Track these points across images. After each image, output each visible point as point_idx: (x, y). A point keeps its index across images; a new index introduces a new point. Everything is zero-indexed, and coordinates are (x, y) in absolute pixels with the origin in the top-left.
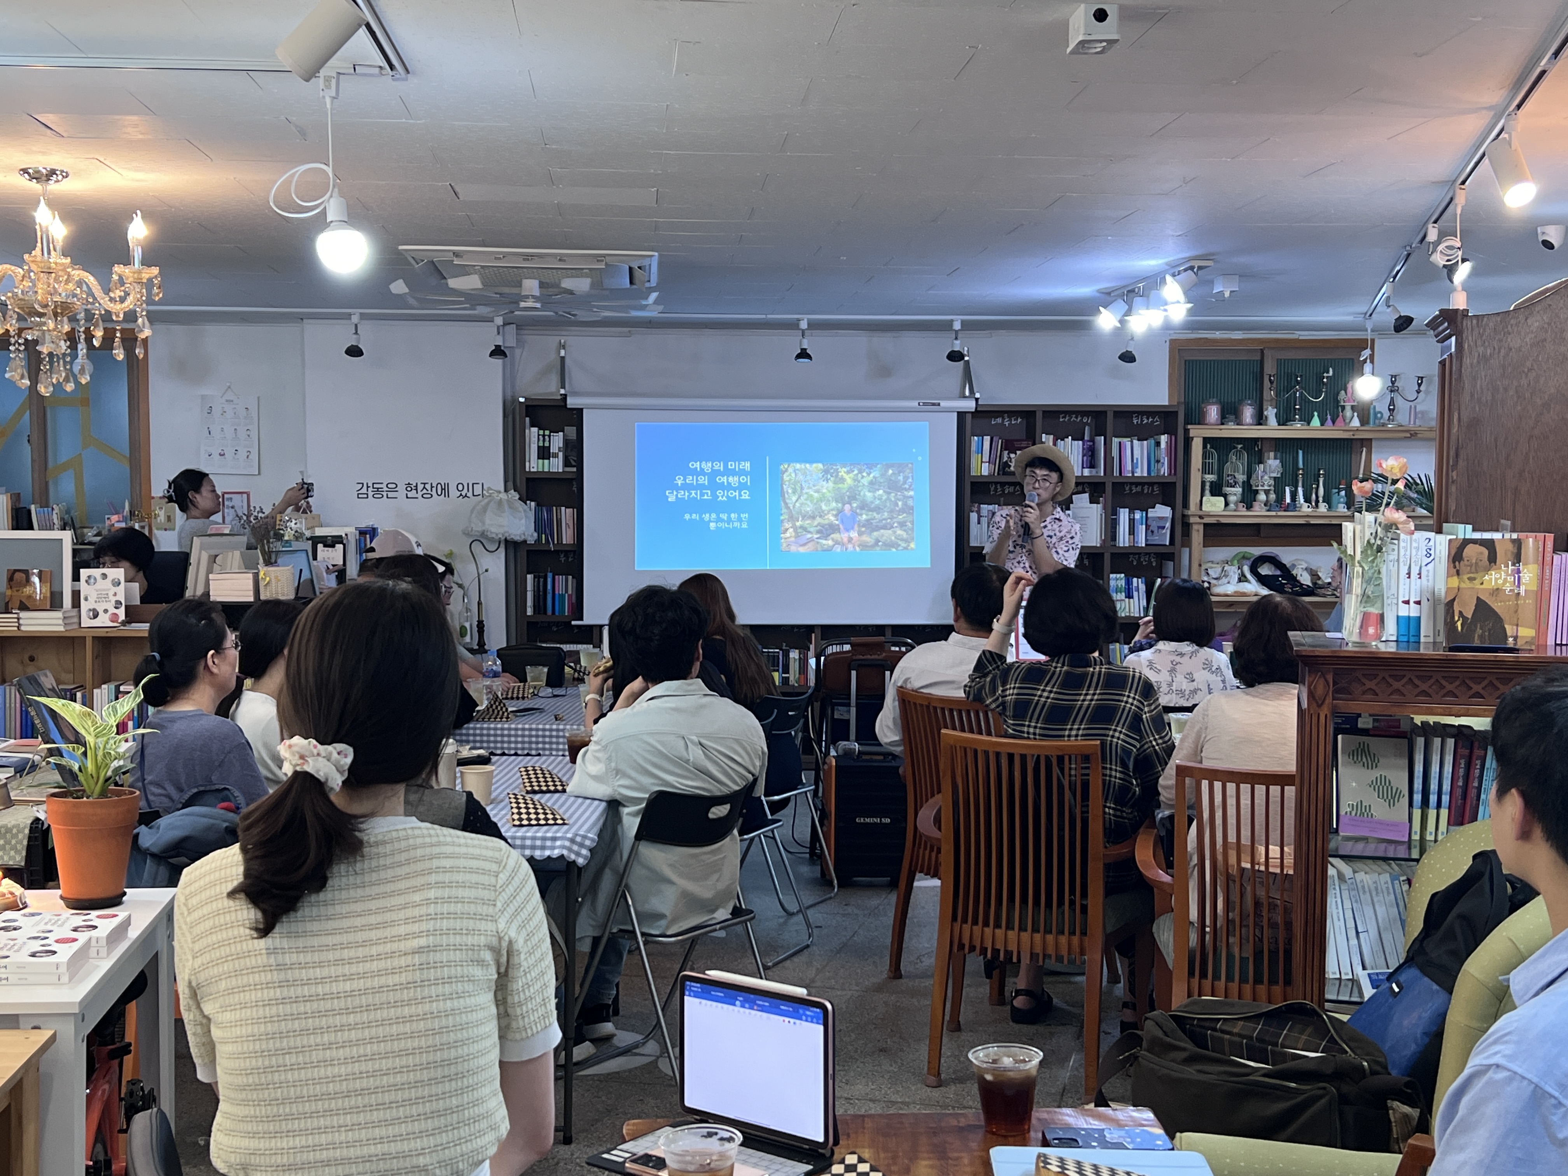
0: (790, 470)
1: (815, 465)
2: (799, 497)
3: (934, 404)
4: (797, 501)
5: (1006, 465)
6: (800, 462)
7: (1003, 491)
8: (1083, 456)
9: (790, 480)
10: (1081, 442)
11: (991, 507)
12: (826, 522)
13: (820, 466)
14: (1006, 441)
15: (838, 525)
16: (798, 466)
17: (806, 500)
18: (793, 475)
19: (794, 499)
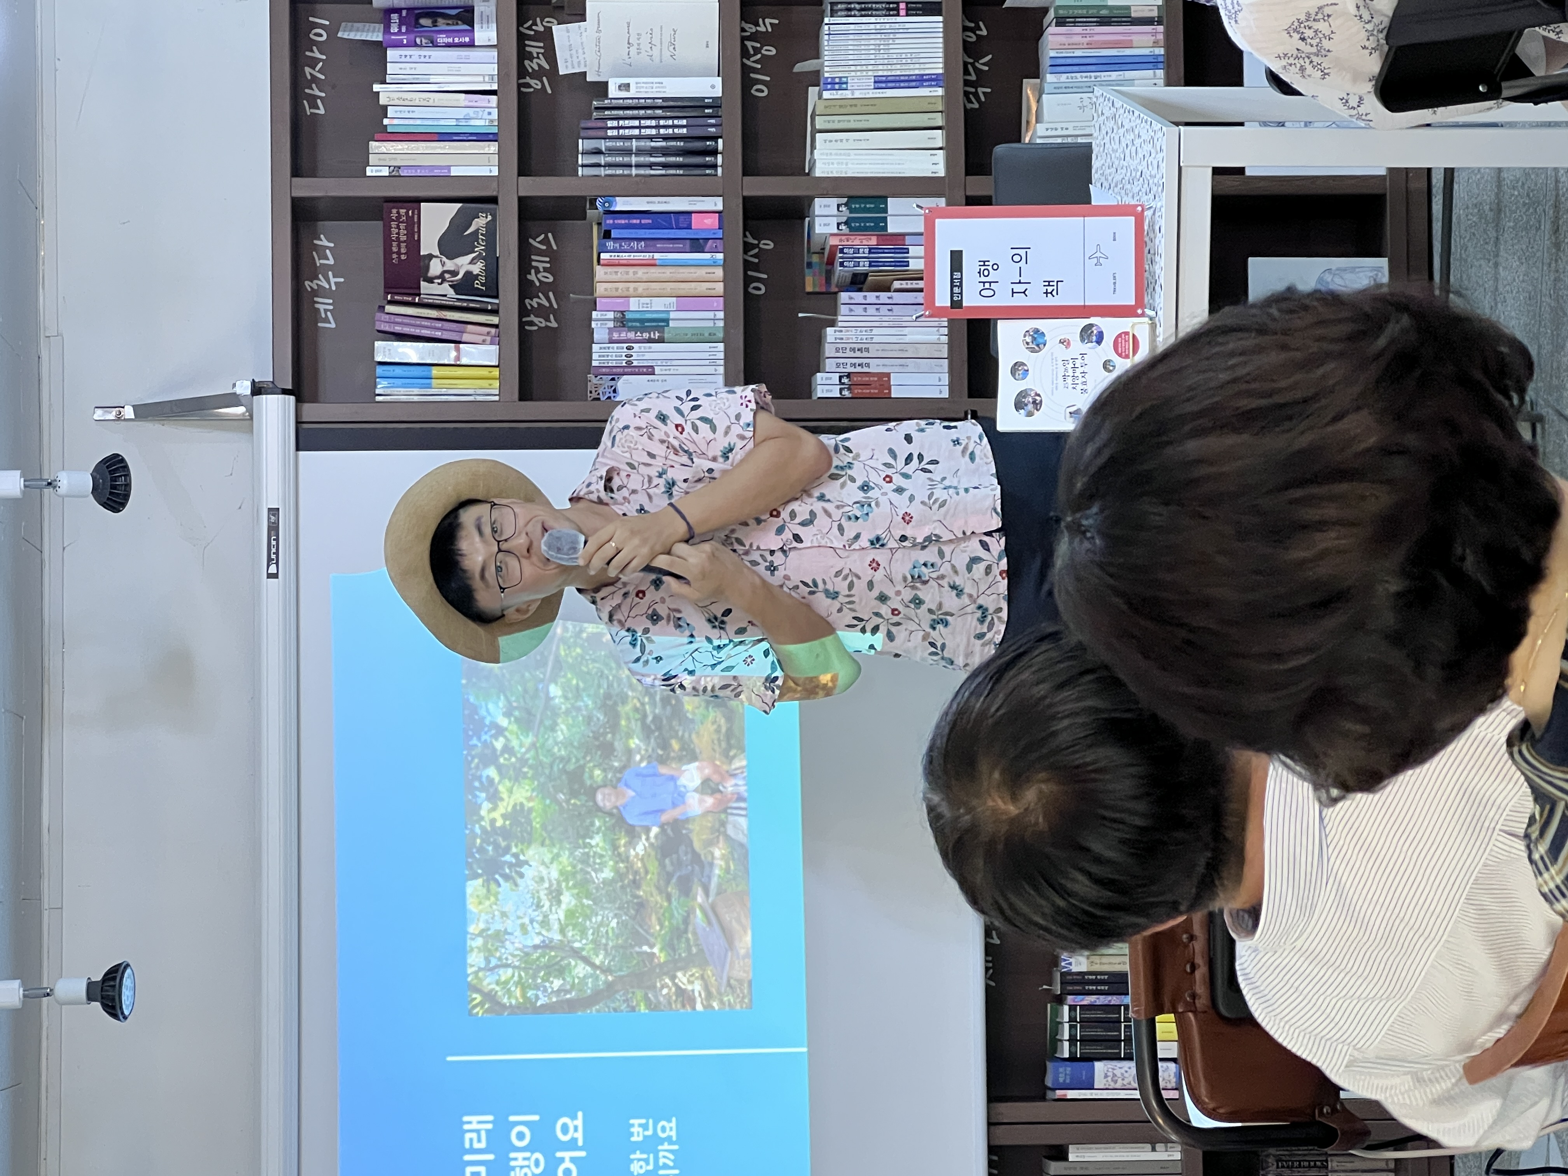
0: (489, 983)
1: (472, 905)
2: (576, 954)
3: (274, 529)
4: (587, 961)
5: (465, 285)
6: (462, 951)
7: (545, 288)
8: (434, 45)
9: (519, 983)
10: (391, 54)
11: (600, 330)
12: (653, 866)
13: (474, 887)
14: (389, 287)
15: (662, 826)
16: (475, 959)
17: (583, 932)
18: (505, 974)
19: (581, 970)
